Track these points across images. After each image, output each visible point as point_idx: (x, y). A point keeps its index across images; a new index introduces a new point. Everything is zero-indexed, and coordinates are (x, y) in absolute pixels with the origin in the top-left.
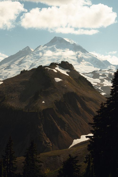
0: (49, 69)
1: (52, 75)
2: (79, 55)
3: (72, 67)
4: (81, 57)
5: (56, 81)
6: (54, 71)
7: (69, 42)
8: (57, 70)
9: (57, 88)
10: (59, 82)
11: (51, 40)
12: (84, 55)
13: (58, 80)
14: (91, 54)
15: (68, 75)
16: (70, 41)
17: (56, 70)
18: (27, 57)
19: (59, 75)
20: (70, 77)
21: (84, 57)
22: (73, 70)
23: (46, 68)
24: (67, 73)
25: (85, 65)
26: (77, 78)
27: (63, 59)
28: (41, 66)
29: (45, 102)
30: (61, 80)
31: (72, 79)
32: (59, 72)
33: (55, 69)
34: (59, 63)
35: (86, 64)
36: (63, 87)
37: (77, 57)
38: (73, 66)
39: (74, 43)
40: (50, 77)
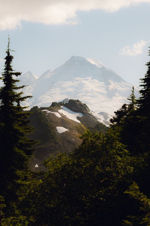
0: (49, 112)
1: (52, 122)
2: (111, 85)
3: (86, 109)
4: (114, 88)
5: (58, 131)
6: (56, 115)
7: (95, 65)
8: (61, 114)
9: (59, 143)
10: (63, 133)
11: (67, 61)
12: (118, 86)
13: (61, 130)
14: (129, 84)
15: (79, 122)
16: (96, 62)
17: (59, 113)
18: (28, 89)
19: (64, 122)
20: (83, 126)
21: (118, 89)
22: (87, 114)
23: (43, 111)
24: (78, 118)
25: (120, 102)
26: (93, 127)
27: (85, 92)
28: (37, 107)
29: (39, 165)
30: (66, 130)
31: (85, 128)
32: (64, 117)
33: (57, 112)
34: (65, 103)
35: (121, 100)
36: (69, 142)
37: (107, 89)
38: (87, 107)
39: (103, 66)
40: (49, 125)
